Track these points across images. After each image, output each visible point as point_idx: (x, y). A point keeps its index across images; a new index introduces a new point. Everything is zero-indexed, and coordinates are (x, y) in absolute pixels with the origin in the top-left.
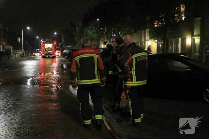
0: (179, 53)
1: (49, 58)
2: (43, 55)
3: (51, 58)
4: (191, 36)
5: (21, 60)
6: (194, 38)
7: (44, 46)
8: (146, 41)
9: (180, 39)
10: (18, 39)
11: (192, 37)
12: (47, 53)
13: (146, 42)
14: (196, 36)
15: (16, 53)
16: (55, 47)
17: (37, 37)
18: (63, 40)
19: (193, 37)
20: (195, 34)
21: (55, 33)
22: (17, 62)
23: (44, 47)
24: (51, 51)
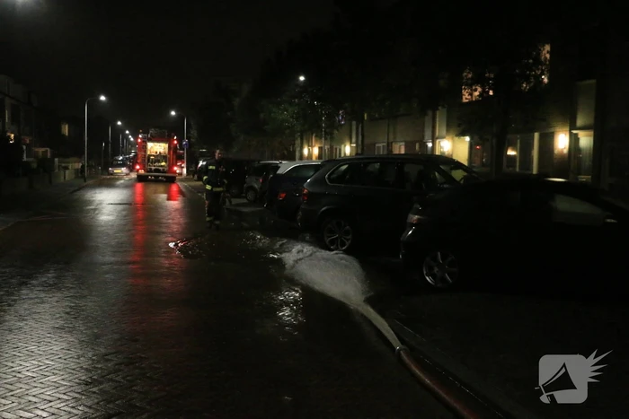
0: (532, 174)
1: (156, 181)
2: (142, 172)
3: (161, 181)
4: (568, 129)
5: (83, 187)
6: (576, 134)
7: (145, 148)
8: (437, 138)
9: (536, 135)
10: (63, 126)
11: (570, 131)
12: (153, 168)
13: (437, 141)
14: (582, 128)
15: (66, 168)
16: (175, 152)
17: (119, 123)
18: (194, 133)
19: (575, 132)
20: (579, 122)
21: (173, 113)
22: (75, 191)
23: (145, 152)
24: (163, 164)
